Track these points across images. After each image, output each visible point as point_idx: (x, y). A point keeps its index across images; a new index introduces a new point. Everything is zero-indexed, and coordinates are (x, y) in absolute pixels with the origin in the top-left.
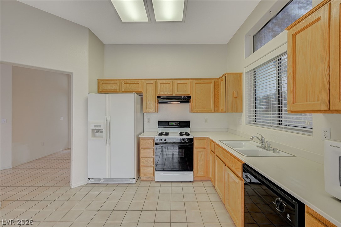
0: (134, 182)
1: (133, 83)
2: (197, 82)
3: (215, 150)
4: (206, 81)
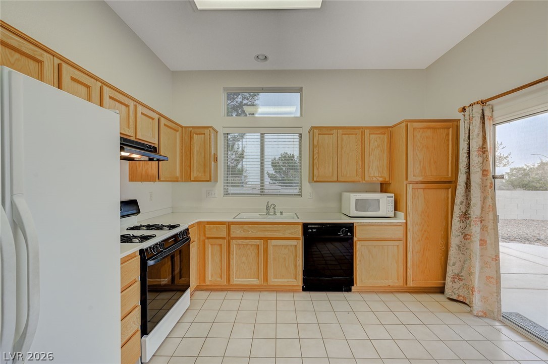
2: (166, 123)
3: (229, 234)
4: (173, 125)
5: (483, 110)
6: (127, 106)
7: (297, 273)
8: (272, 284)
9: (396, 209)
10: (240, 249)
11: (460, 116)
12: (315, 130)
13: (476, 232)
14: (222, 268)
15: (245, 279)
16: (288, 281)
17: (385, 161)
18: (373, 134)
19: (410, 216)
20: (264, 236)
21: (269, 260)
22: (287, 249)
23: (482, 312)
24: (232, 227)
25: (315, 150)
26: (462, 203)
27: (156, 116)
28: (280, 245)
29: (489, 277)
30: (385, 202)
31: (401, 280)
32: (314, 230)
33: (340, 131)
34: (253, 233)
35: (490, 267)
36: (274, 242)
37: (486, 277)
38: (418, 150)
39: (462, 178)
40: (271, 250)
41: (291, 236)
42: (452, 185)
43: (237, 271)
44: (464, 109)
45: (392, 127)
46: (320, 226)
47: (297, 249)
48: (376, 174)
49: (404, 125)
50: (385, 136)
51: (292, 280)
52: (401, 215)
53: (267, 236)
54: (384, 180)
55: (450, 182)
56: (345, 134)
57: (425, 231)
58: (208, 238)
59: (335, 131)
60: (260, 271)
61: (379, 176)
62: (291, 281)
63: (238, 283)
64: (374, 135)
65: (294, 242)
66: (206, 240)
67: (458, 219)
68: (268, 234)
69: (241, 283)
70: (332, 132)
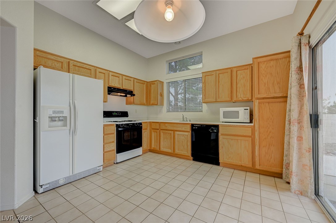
0: (101, 170)
1: (85, 67)
2: (137, 81)
3: (160, 127)
4: (142, 82)
5: (300, 40)
6: (119, 77)
7: (188, 149)
8: (177, 153)
10: (164, 134)
12: (203, 74)
13: (294, 130)
15: (166, 149)
16: (184, 153)
18: (239, 70)
19: (256, 121)
22: (184, 137)
23: (299, 191)
25: (203, 85)
26: (290, 110)
27: (132, 79)
28: (181, 134)
29: (305, 165)
30: (243, 113)
32: (196, 128)
33: (218, 72)
34: (169, 127)
35: (305, 157)
36: (177, 133)
37: (303, 164)
38: (263, 76)
40: (176, 136)
41: (185, 130)
46: (200, 126)
47: (188, 137)
48: (242, 96)
50: (248, 70)
54: (247, 99)
57: (270, 132)
58: (153, 129)
59: (214, 73)
61: (244, 97)
65: (187, 133)
66: (152, 130)
67: (288, 122)
68: (175, 129)
69: (164, 151)
70: (212, 74)
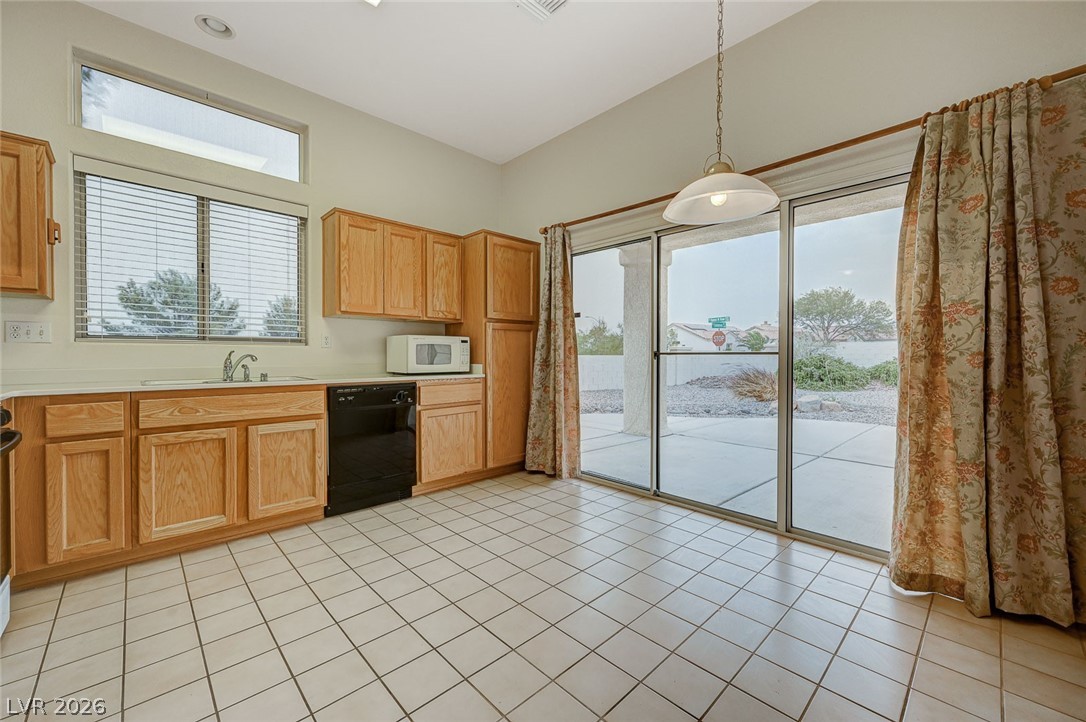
3: (134, 422)
7: (317, 481)
8: (260, 516)
9: (472, 361)
10: (169, 455)
11: (540, 239)
12: (342, 217)
14: (112, 510)
16: (297, 503)
17: (456, 289)
18: (439, 243)
19: (490, 365)
20: (241, 419)
21: (251, 468)
22: (294, 440)
24: (143, 404)
25: (342, 252)
26: (543, 346)
28: (279, 433)
30: (457, 350)
31: (480, 461)
32: (350, 398)
33: (388, 228)
34: (209, 413)
36: (263, 429)
38: (499, 275)
39: (543, 316)
41: (303, 412)
42: (533, 326)
43: (159, 510)
44: (545, 231)
45: (464, 238)
46: (359, 390)
47: (317, 436)
48: (443, 308)
49: (481, 236)
50: (456, 249)
51: (306, 499)
52: (478, 368)
53: (247, 418)
54: (451, 318)
55: (530, 323)
56: (396, 235)
57: (506, 389)
58: (57, 440)
59: (378, 226)
60: (228, 495)
61: (446, 311)
62: (304, 502)
63: (164, 536)
64: (440, 246)
65: (309, 425)
66: (50, 447)
67: (539, 367)
68: (249, 414)
69: (175, 533)
70: (373, 226)
